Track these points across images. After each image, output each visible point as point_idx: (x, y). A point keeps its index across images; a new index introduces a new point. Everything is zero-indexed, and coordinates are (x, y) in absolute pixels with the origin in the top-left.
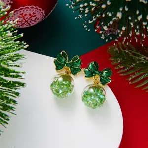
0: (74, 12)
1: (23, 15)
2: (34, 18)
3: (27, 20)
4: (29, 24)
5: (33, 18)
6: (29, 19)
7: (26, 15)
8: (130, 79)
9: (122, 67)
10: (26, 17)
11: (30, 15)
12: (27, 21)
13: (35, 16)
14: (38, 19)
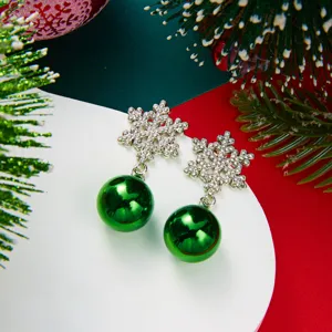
0: (164, 23)
1: (42, 8)
2: (67, 15)
3: (50, 19)
4: (54, 30)
5: (65, 17)
6: (54, 18)
7: (48, 8)
8: (286, 165)
9: (268, 136)
10: (47, 13)
11: (57, 7)
12: (50, 24)
13: (69, 11)
14: (76, 19)
